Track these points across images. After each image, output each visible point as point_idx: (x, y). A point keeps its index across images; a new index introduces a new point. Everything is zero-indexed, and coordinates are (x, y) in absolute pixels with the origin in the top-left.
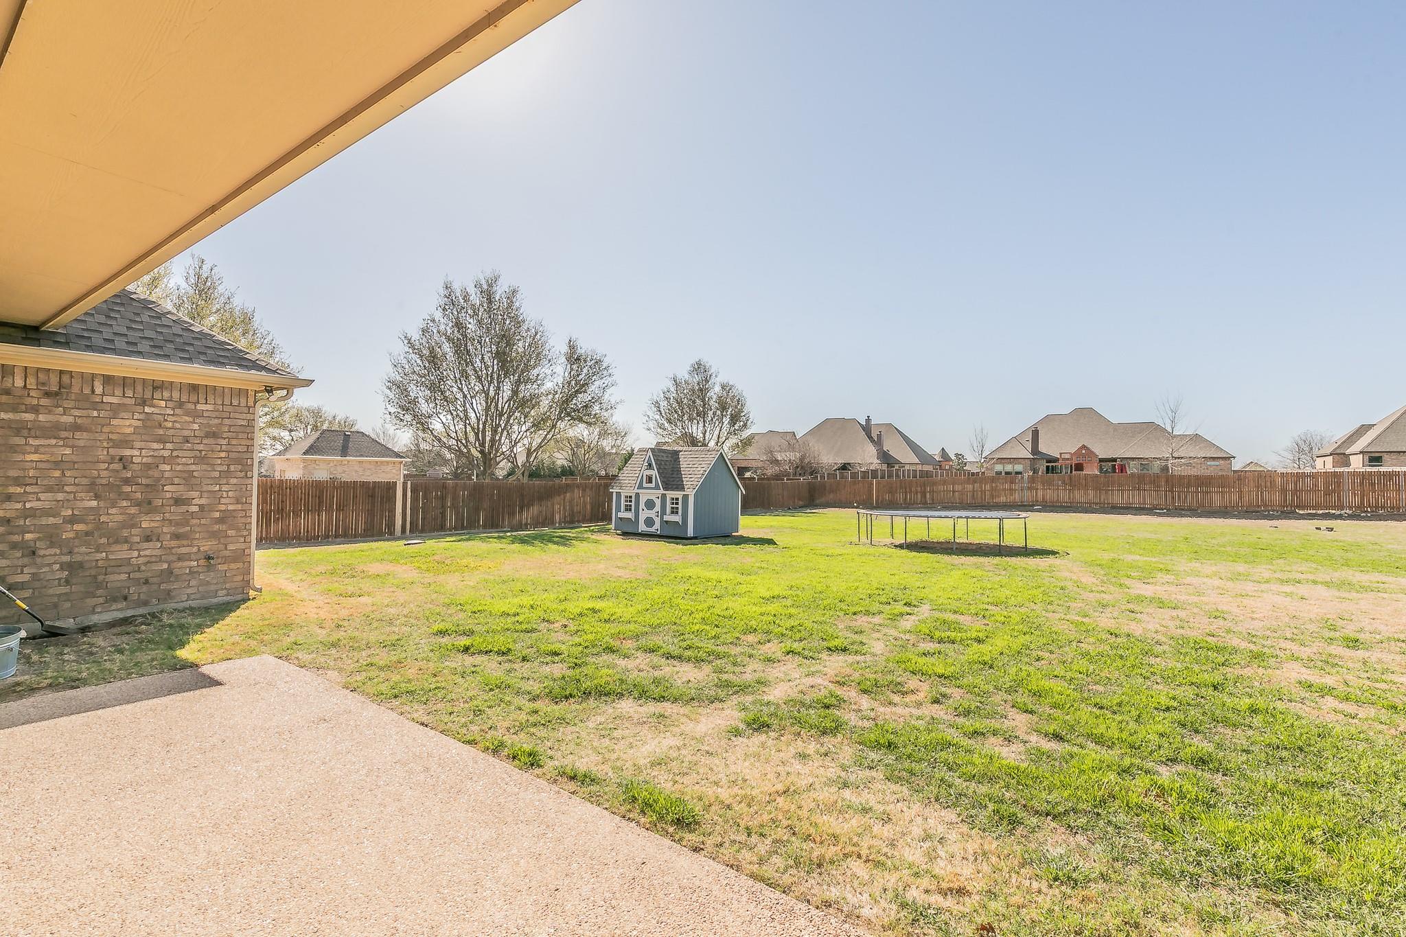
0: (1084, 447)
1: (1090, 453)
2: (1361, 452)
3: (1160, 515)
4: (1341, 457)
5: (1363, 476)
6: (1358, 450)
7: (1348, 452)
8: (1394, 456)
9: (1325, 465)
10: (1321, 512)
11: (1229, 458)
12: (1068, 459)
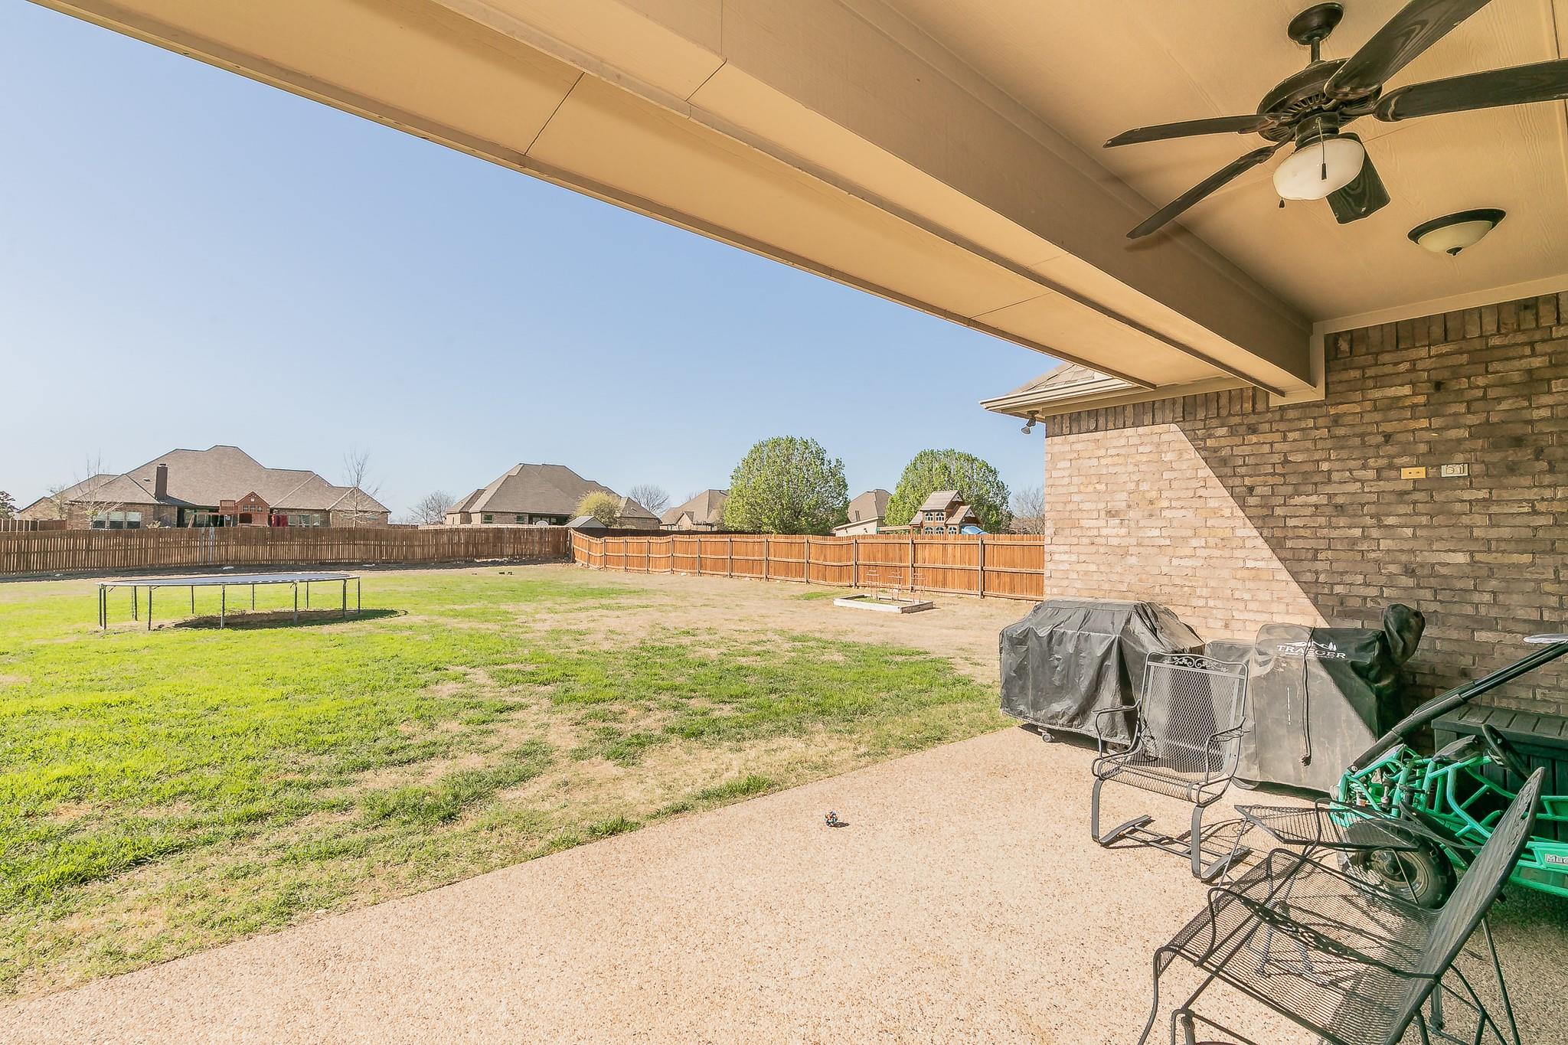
0: (252, 495)
1: (260, 502)
2: (481, 512)
3: (371, 569)
4: (466, 517)
5: (479, 531)
6: (479, 510)
7: (470, 511)
8: (499, 515)
9: (453, 522)
10: (490, 560)
11: (387, 512)
12: (231, 508)
